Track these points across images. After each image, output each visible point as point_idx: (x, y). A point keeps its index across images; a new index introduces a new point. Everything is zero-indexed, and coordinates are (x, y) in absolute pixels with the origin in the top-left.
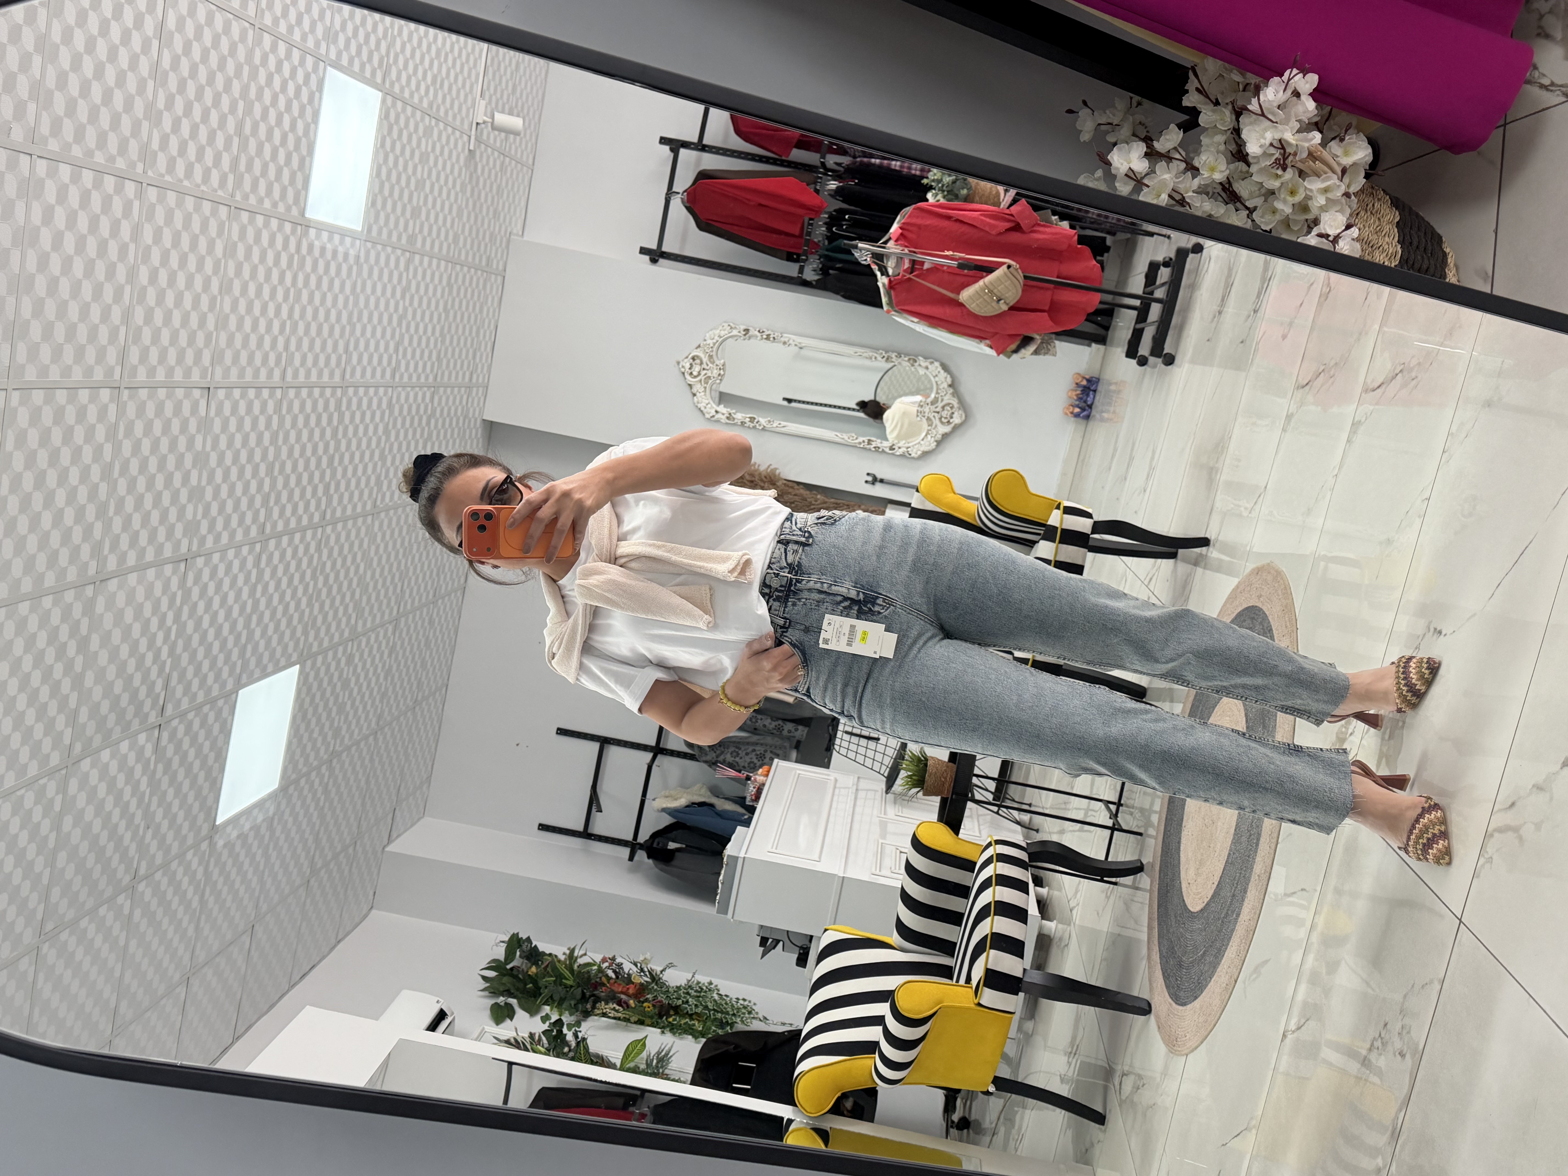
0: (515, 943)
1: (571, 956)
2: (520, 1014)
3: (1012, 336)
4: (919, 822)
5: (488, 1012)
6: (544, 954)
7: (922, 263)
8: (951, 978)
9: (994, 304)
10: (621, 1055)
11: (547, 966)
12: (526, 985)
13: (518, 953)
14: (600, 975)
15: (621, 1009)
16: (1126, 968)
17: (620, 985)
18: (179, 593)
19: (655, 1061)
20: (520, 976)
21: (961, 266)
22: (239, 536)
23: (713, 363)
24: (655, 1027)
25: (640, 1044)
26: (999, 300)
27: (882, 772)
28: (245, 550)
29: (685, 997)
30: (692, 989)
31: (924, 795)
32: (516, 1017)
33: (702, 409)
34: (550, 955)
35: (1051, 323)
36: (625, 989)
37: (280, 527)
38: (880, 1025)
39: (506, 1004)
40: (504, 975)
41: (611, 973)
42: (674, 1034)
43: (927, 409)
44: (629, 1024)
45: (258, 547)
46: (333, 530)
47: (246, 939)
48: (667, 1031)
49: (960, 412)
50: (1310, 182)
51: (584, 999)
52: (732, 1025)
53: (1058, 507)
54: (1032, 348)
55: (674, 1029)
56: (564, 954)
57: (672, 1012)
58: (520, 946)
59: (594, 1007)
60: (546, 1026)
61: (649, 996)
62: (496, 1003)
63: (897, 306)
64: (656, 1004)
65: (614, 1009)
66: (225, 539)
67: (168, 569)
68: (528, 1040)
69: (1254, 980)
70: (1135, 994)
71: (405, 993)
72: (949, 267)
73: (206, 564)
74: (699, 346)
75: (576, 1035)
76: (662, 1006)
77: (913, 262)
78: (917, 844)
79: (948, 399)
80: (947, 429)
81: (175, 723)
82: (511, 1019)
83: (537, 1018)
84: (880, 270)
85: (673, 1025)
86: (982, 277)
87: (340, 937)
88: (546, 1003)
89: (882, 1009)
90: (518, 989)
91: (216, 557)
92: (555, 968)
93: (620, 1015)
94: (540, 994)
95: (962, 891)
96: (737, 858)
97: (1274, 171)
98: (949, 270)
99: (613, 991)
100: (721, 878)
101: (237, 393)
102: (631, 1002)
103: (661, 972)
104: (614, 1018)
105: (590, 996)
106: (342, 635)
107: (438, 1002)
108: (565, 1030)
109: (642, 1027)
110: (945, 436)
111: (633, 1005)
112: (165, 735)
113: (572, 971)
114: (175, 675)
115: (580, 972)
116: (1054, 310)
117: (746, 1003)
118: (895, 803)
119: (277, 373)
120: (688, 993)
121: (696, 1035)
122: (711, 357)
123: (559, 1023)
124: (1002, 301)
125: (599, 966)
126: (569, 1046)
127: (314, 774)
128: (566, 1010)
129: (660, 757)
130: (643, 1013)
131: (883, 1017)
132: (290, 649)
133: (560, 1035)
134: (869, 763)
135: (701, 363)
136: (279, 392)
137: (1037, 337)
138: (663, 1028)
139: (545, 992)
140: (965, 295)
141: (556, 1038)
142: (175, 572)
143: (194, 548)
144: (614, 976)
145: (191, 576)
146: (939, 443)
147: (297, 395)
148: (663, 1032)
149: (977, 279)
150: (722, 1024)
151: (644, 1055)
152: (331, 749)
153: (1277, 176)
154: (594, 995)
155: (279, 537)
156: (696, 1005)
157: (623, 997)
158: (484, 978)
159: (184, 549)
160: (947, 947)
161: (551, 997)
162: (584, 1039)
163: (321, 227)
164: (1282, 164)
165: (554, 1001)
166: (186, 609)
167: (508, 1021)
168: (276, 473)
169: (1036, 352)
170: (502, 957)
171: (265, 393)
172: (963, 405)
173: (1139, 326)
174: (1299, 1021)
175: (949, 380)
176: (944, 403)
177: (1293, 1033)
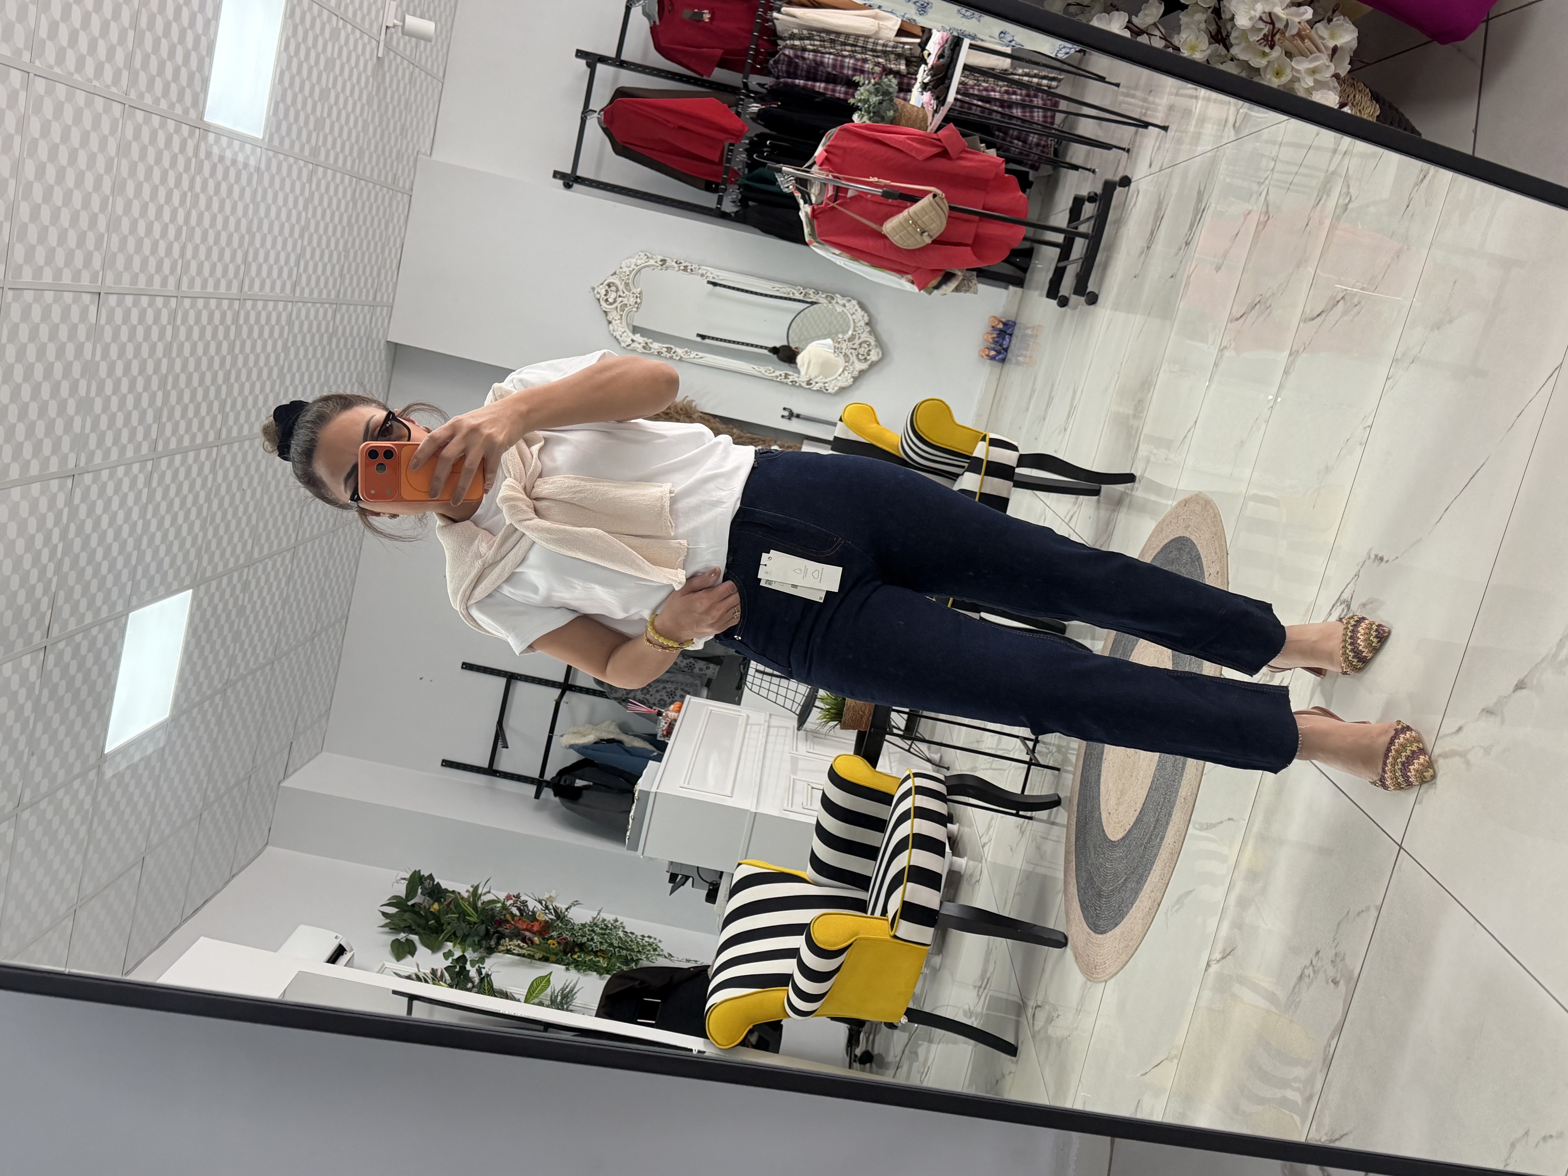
0: (416, 880)
1: (475, 893)
2: (422, 951)
3: (934, 272)
4: (835, 756)
5: (389, 948)
6: (446, 891)
7: (846, 190)
8: (866, 912)
9: (918, 237)
10: (525, 992)
11: (450, 903)
12: (429, 921)
13: (420, 891)
14: (504, 912)
15: (526, 946)
16: (1042, 901)
17: (524, 922)
18: (66, 511)
19: (559, 998)
20: (422, 913)
21: (886, 195)
22: (130, 453)
23: (629, 291)
24: (560, 964)
25: (545, 981)
26: (923, 232)
27: (793, 710)
28: (136, 468)
29: (590, 935)
30: (597, 926)
31: (842, 728)
32: (417, 953)
33: (618, 337)
34: (453, 892)
35: (975, 258)
36: (529, 926)
37: (173, 445)
38: (794, 958)
39: (407, 940)
40: (405, 911)
41: (515, 911)
42: (579, 970)
43: (844, 346)
44: (534, 961)
45: (149, 464)
46: (229, 451)
47: (136, 871)
48: (572, 967)
49: (877, 350)
50: (1298, 62)
51: (487, 935)
52: (637, 961)
53: (984, 439)
54: (953, 285)
55: (579, 966)
56: (468, 891)
57: (577, 950)
58: (422, 883)
59: (498, 944)
60: (448, 963)
61: (554, 934)
62: (397, 940)
63: (820, 235)
64: (561, 941)
65: (518, 946)
66: (114, 456)
67: (54, 485)
68: (430, 976)
69: (1177, 910)
70: (1052, 927)
71: (302, 928)
72: (873, 195)
73: (94, 481)
74: (615, 273)
75: (479, 972)
76: (567, 943)
77: (838, 189)
78: (834, 777)
79: (865, 336)
80: (864, 366)
81: (61, 645)
82: (413, 955)
83: (440, 955)
84: (803, 198)
85: (578, 961)
86: (906, 207)
87: (233, 873)
88: (448, 940)
89: (797, 941)
90: (419, 925)
91: (105, 474)
92: (458, 905)
93: (524, 951)
94: (443, 931)
95: (879, 825)
96: (648, 793)
97: (1261, 48)
98: (874, 199)
99: (517, 928)
100: (632, 813)
101: (129, 300)
102: (536, 939)
103: (567, 909)
104: (519, 955)
105: (494, 933)
106: (237, 560)
107: (336, 937)
108: (468, 966)
109: (546, 964)
110: (862, 373)
111: (538, 942)
112: (51, 659)
113: (475, 908)
114: (62, 595)
115: (484, 909)
116: (978, 244)
117: (651, 940)
118: (807, 740)
119: (172, 282)
120: (593, 931)
121: (600, 971)
122: (627, 284)
123: (462, 958)
124: (926, 234)
125: (503, 904)
126: (473, 983)
127: (207, 704)
128: (469, 946)
129: (568, 693)
130: (548, 950)
131: (798, 950)
132: (183, 573)
133: (463, 971)
134: (781, 700)
135: (617, 290)
136: (173, 302)
137: (959, 273)
138: (568, 964)
139: (448, 929)
140: (889, 226)
141: (459, 974)
142: (61, 488)
143: (82, 463)
144: (518, 913)
145: (78, 492)
146: (856, 379)
147: (193, 306)
148: (567, 969)
149: (900, 210)
150: (627, 962)
151: (549, 991)
152: (226, 677)
153: (1264, 54)
154: (497, 932)
155: (171, 455)
156: (601, 943)
157: (527, 933)
158: (385, 914)
159: (71, 464)
160: (862, 882)
161: (454, 933)
162: (488, 975)
163: (220, 132)
164: (1270, 41)
165: (456, 937)
166: (73, 527)
167: (410, 957)
168: (169, 387)
169: (957, 289)
170: (403, 894)
171: (159, 301)
172: (880, 343)
173: (1061, 264)
174: (1224, 950)
175: (866, 319)
176: (861, 340)
177: (1218, 961)
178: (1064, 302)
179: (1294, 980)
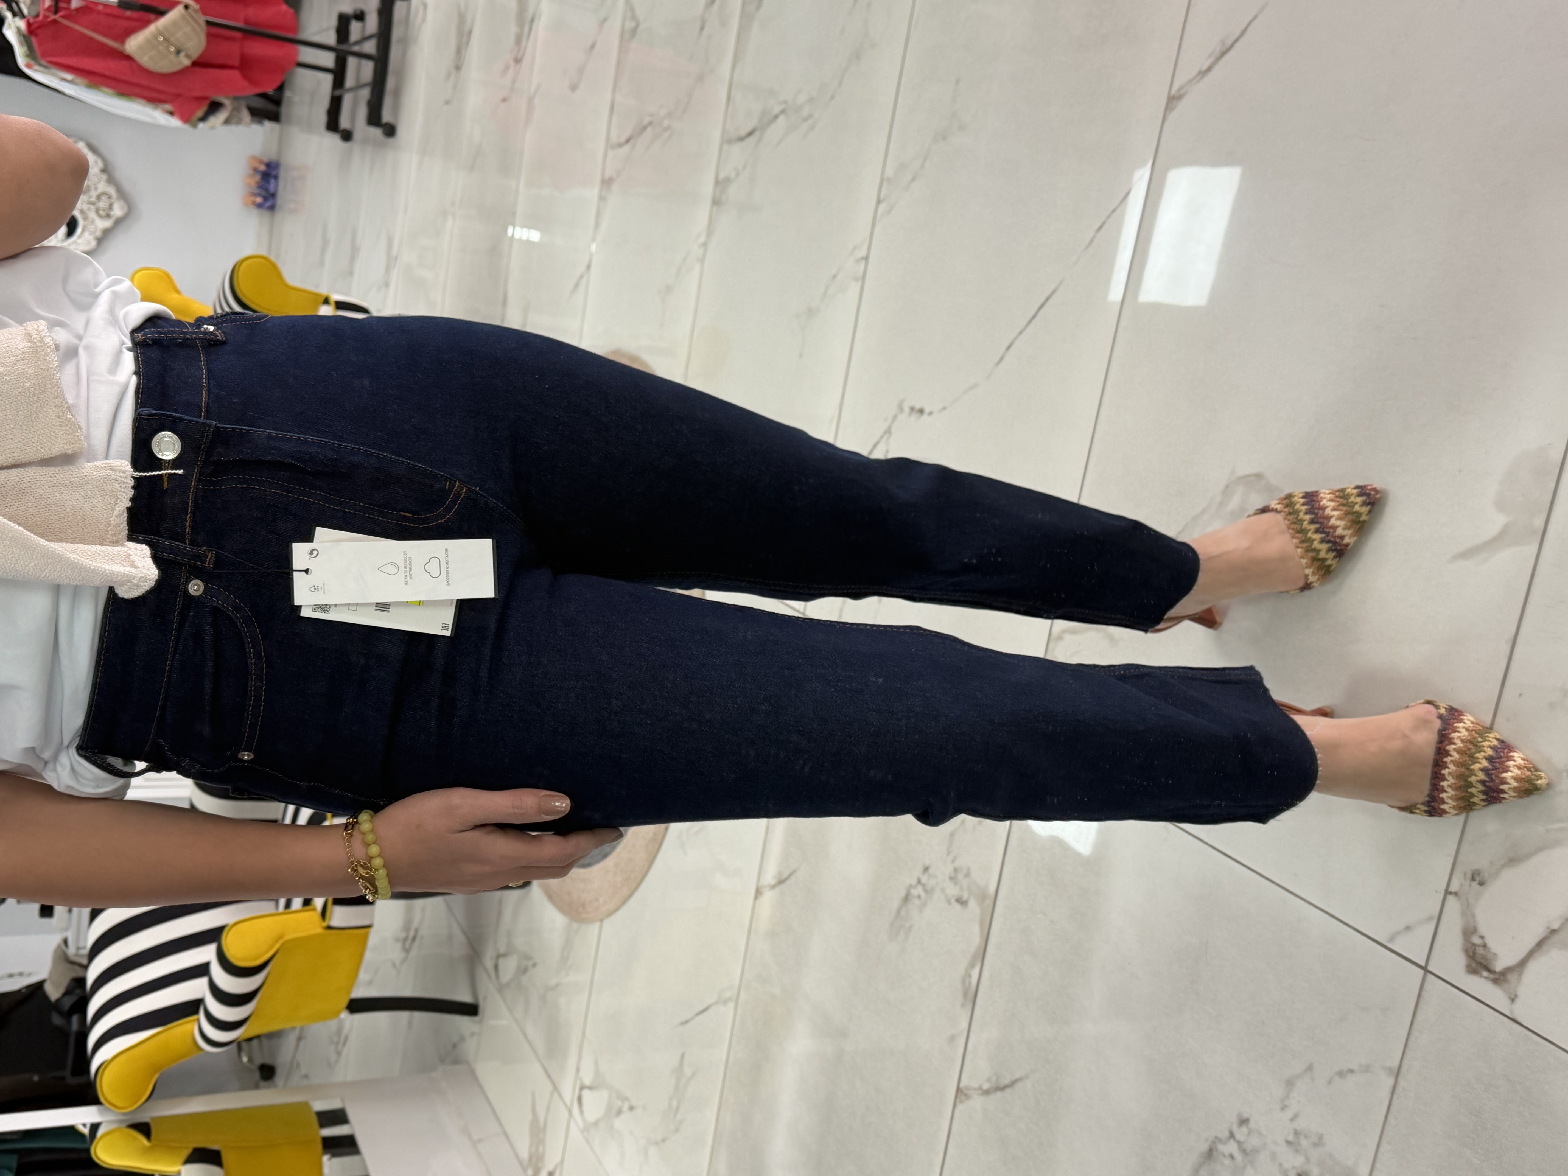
3: (200, 99)
9: (172, 57)
21: (122, 5)
26: (178, 52)
35: (243, 84)
38: (205, 976)
49: (122, 202)
53: (328, 302)
54: (222, 116)
63: (40, 55)
79: (103, 186)
80: (107, 224)
84: (10, 9)
86: (150, 22)
89: (204, 954)
98: (107, 11)
110: (106, 232)
116: (246, 66)
124: (182, 54)
131: (209, 964)
137: (226, 102)
140: (132, 45)
146: (100, 241)
149: (146, 23)
169: (227, 122)
172: (122, 194)
173: (337, 93)
174: (780, 873)
175: (100, 164)
176: (100, 191)
177: (773, 887)
178: (347, 136)
179: (896, 904)
